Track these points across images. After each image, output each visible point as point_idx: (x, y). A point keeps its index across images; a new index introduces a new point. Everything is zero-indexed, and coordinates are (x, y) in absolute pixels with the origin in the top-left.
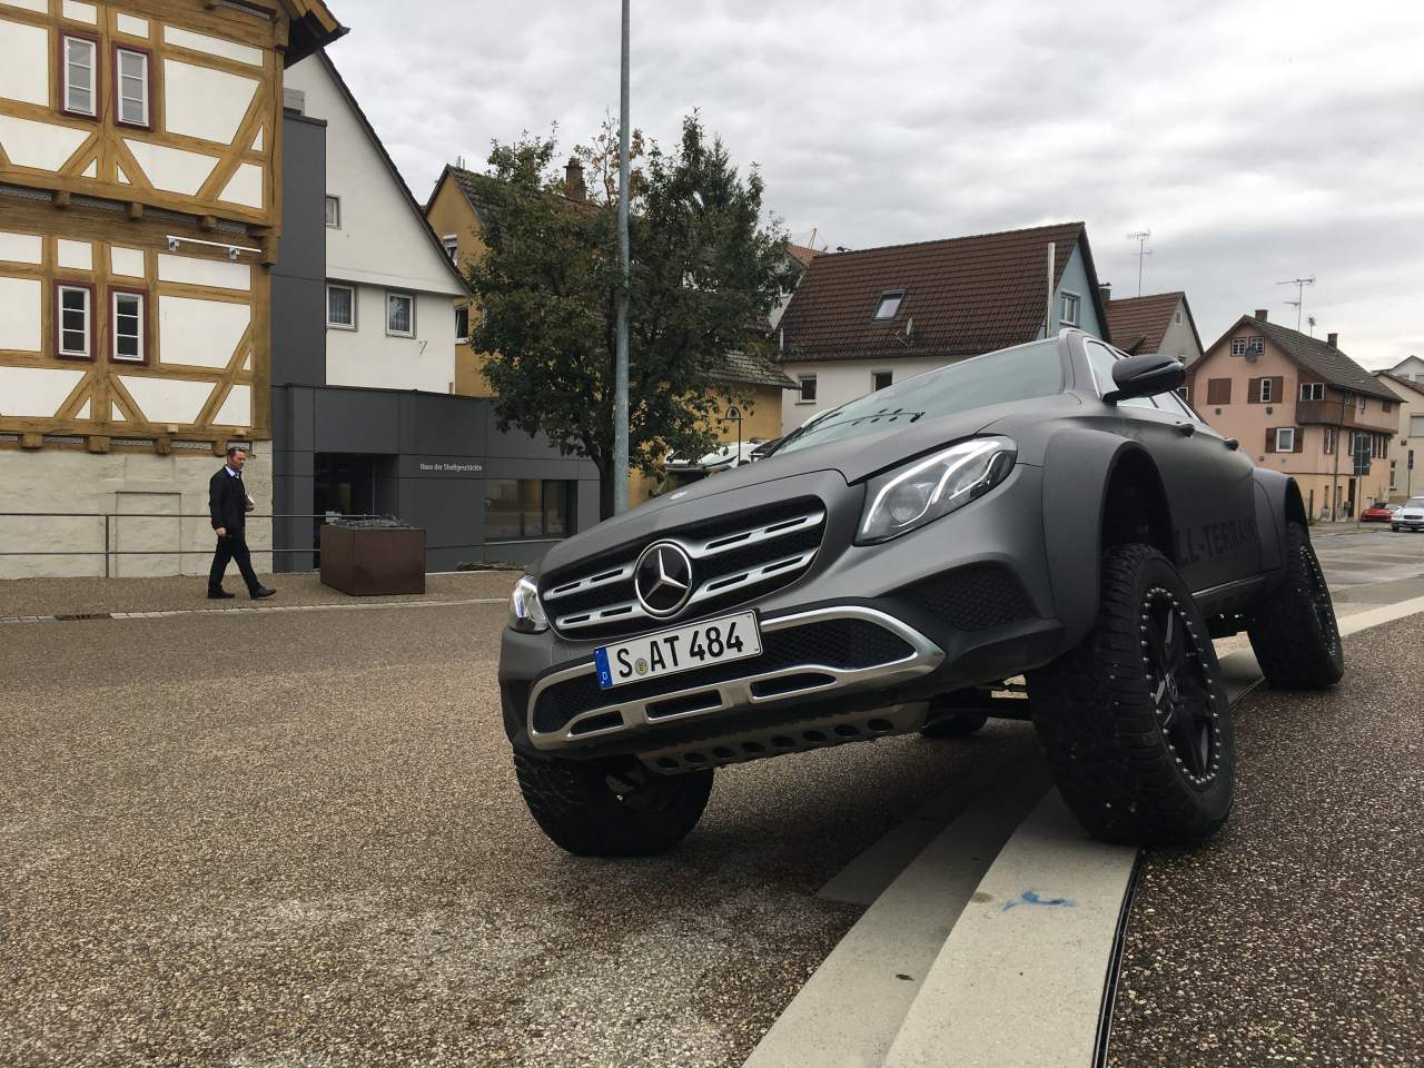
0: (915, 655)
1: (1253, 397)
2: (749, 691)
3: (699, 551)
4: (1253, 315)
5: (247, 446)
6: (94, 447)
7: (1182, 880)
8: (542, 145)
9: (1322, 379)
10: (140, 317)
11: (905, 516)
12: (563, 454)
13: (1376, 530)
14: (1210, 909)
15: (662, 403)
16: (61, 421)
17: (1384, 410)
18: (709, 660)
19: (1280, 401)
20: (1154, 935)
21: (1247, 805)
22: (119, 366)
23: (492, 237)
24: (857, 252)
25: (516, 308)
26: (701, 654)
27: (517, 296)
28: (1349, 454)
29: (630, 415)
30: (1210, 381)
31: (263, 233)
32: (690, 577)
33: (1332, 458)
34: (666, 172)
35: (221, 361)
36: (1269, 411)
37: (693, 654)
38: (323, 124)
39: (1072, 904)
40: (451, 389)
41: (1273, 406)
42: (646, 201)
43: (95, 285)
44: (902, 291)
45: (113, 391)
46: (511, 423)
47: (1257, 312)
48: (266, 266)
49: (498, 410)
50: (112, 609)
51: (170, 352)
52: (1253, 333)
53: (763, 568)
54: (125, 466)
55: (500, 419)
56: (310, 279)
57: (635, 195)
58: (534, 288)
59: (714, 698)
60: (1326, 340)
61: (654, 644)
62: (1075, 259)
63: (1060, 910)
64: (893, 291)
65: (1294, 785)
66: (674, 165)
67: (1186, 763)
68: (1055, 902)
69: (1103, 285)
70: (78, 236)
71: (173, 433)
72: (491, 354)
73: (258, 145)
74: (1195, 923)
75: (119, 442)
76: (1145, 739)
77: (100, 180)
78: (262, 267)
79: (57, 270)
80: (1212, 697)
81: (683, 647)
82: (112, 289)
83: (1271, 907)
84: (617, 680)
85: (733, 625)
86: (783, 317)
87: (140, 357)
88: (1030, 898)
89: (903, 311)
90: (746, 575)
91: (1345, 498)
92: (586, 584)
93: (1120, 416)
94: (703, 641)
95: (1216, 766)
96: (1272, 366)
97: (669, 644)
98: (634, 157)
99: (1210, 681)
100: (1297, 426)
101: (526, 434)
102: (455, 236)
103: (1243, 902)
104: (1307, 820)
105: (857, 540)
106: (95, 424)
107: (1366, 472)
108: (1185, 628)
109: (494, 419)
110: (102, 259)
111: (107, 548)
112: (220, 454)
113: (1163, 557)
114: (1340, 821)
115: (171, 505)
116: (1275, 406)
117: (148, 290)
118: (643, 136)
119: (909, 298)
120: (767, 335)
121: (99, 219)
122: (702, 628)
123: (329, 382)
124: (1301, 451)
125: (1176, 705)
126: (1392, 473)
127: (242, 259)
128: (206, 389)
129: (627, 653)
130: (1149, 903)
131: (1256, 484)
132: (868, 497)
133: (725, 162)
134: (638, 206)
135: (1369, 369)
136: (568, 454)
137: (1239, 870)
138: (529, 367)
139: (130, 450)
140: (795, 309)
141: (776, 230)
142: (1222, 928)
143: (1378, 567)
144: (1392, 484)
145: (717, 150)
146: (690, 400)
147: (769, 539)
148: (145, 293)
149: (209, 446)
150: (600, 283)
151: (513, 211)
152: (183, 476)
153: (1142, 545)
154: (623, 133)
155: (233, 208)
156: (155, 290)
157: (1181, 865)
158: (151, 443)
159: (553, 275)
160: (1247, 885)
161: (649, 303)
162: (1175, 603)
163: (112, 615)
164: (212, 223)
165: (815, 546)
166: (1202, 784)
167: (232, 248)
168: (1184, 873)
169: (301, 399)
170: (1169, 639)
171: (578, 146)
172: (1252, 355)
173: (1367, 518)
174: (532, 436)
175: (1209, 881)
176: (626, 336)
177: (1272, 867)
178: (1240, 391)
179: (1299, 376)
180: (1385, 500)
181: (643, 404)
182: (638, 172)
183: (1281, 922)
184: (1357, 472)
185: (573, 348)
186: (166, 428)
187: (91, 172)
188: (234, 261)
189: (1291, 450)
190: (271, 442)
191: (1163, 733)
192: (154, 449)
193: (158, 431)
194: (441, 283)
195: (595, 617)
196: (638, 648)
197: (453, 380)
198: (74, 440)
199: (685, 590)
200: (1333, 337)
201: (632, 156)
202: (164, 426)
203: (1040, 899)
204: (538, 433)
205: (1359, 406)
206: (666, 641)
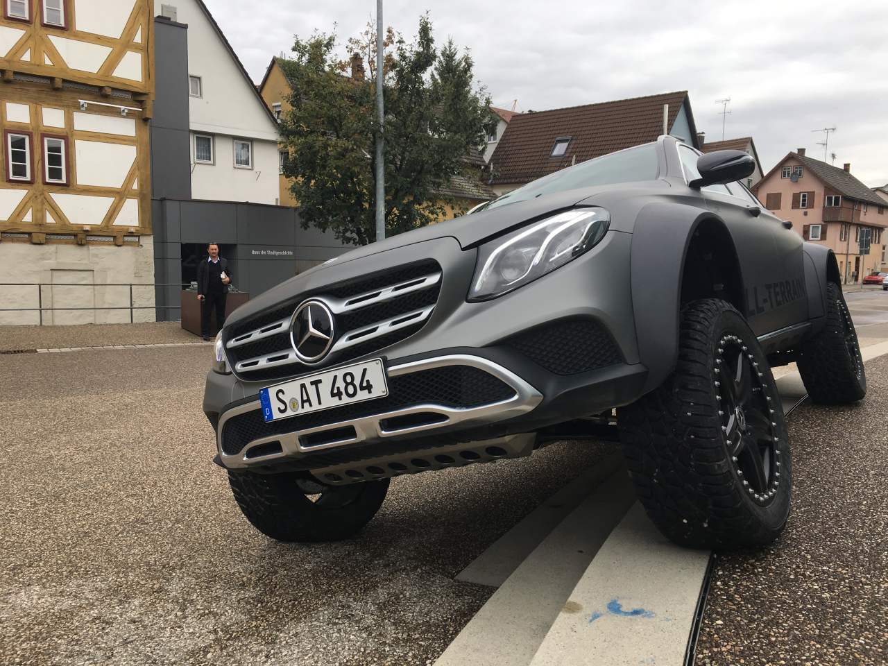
0: (516, 397)
1: (795, 205)
2: (378, 427)
3: (340, 307)
4: (796, 152)
5: (137, 239)
6: (35, 240)
7: (747, 586)
8: (327, 38)
9: (841, 193)
10: (63, 154)
11: (511, 276)
12: (343, 243)
13: (873, 289)
14: (772, 621)
15: (407, 210)
16: (13, 223)
17: (879, 213)
18: (346, 400)
19: (813, 207)
20: (721, 653)
21: (800, 508)
22: (49, 186)
23: (296, 101)
24: (540, 112)
25: (310, 147)
26: (339, 394)
27: (310, 139)
28: (856, 241)
29: (386, 218)
30: (768, 195)
31: (143, 98)
32: (332, 329)
33: (846, 243)
34: (407, 54)
35: (118, 183)
36: (806, 214)
37: (333, 395)
38: (185, 27)
39: (649, 615)
40: (277, 202)
41: (808, 210)
42: (396, 75)
43: (32, 133)
44: (569, 137)
45: (46, 203)
46: (311, 224)
47: (799, 150)
48: (146, 120)
49: (300, 214)
50: (39, 346)
51: (83, 177)
52: (795, 164)
53: (390, 322)
54: (56, 253)
55: (303, 220)
56: (177, 129)
57: (389, 71)
58: (324, 134)
59: (350, 432)
60: (842, 168)
61: (303, 386)
62: (681, 116)
63: (639, 623)
64: (565, 138)
65: (836, 489)
66: (414, 49)
67: (751, 485)
68: (636, 612)
69: (700, 133)
70: (19, 100)
71: (87, 231)
72: (296, 178)
73: (138, 39)
74: (758, 638)
75: (52, 237)
76: (716, 467)
77: (33, 62)
78: (143, 120)
79: (6, 123)
80: (774, 424)
81: (325, 388)
82: (44, 135)
83: (826, 619)
84: (277, 416)
85: (365, 370)
86: (493, 155)
87: (64, 181)
88: (614, 608)
89: (569, 151)
90: (377, 328)
91: (853, 269)
92: (256, 335)
93: (702, 197)
94: (340, 384)
95: (776, 483)
96: (808, 185)
97: (314, 386)
98: (388, 45)
99: (772, 411)
100: (823, 223)
101: (319, 231)
102: (280, 103)
103: (800, 611)
104: (849, 522)
105: (470, 297)
106: (36, 225)
107: (867, 252)
108: (752, 368)
109: (299, 221)
110: (36, 116)
111: (40, 307)
112: (119, 244)
113: (734, 309)
114: (876, 523)
115: (87, 278)
116: (809, 211)
117: (67, 136)
118: (394, 31)
119: (574, 142)
120: (483, 167)
121: (34, 89)
122: (340, 373)
123: (194, 196)
124: (825, 239)
125: (744, 433)
126: (883, 253)
127: (130, 115)
128: (108, 202)
129: (283, 393)
130: (718, 613)
131: (805, 255)
132: (480, 259)
133: (455, 54)
134: (390, 78)
135: (870, 186)
136: (347, 243)
137: (796, 576)
138: (321, 186)
139: (60, 242)
140: (501, 150)
141: (482, 93)
142: (783, 643)
143: (876, 314)
144: (883, 260)
145: (450, 47)
146: (426, 207)
147: (396, 297)
148: (65, 138)
149: (112, 239)
150: (364, 129)
151: (307, 81)
152: (95, 259)
153: (717, 300)
154: (379, 29)
155: (121, 81)
156: (72, 136)
157: (745, 570)
158: (73, 237)
159: (335, 124)
160: (803, 593)
161: (397, 143)
162: (744, 348)
163: (38, 350)
164: (109, 91)
165: (433, 303)
166: (766, 500)
167: (123, 108)
168: (749, 579)
169: (171, 207)
170: (738, 378)
171: (351, 39)
172: (795, 177)
173: (867, 282)
174: (324, 232)
175: (770, 588)
176: (383, 164)
177: (824, 572)
178: (787, 201)
179: (825, 191)
180: (878, 270)
181: (395, 211)
182: (390, 55)
183: (835, 636)
184: (861, 253)
185: (349, 174)
186: (83, 228)
187: (26, 57)
188: (124, 117)
189: (819, 239)
190: (152, 236)
191: (732, 460)
192: (75, 242)
193: (77, 229)
194: (270, 133)
195: (263, 362)
196: (291, 389)
197: (278, 197)
198: (22, 236)
199: (328, 340)
200: (847, 166)
201: (386, 45)
202: (81, 226)
203: (624, 609)
204: (327, 230)
205: (863, 210)
206: (312, 383)
